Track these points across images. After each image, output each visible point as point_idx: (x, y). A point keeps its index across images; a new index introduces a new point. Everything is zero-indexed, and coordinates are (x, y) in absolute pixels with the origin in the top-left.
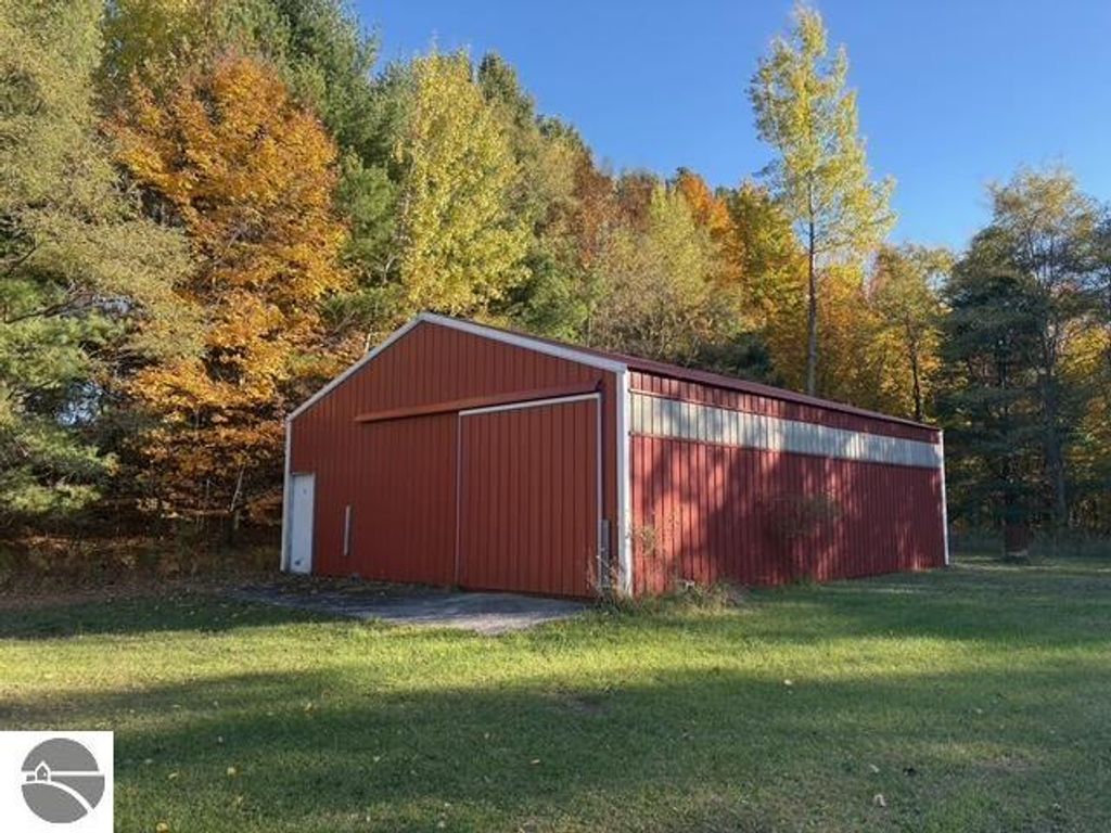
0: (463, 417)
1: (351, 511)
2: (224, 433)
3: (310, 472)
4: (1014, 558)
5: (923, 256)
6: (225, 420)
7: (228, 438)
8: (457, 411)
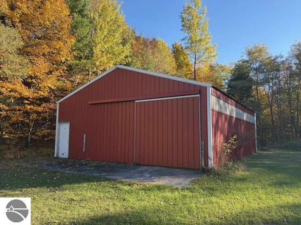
0: (136, 103)
1: (86, 136)
2: (29, 107)
3: (67, 122)
4: (263, 149)
5: (221, 67)
6: (29, 102)
7: (30, 109)
8: (135, 100)
